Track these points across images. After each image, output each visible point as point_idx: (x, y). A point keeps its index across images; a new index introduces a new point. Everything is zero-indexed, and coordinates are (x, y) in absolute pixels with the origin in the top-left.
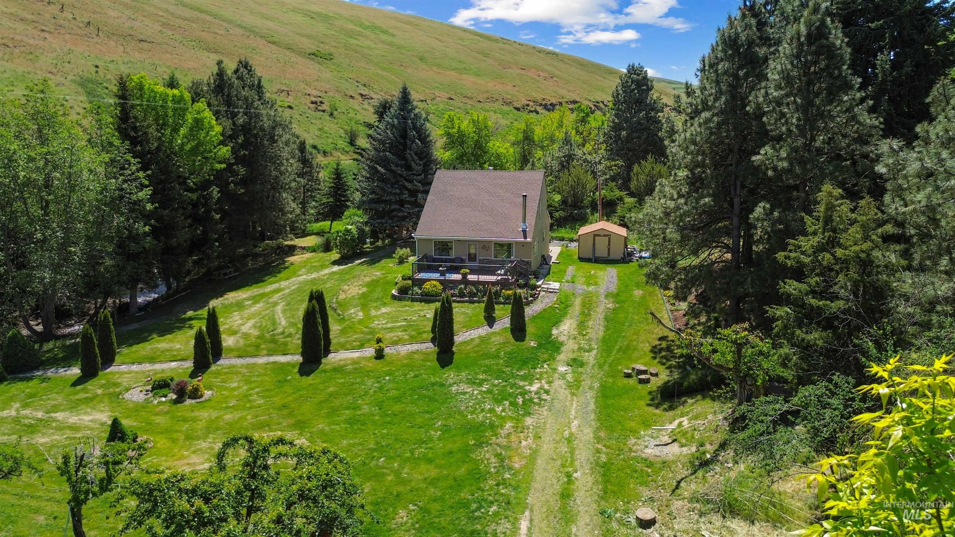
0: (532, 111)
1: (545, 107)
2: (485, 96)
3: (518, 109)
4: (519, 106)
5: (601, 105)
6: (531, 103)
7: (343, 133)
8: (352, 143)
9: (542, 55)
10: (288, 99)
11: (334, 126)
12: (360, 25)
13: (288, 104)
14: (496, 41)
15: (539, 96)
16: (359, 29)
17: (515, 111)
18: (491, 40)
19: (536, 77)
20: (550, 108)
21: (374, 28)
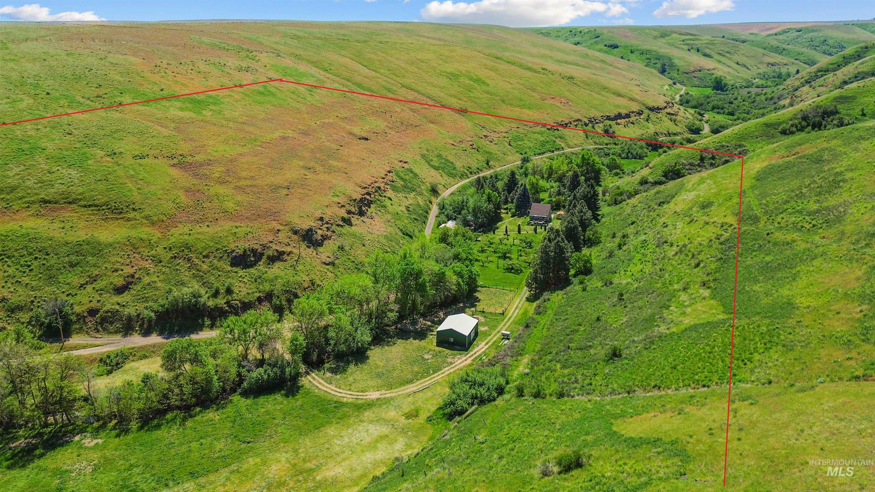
0: (555, 130)
1: (562, 126)
3: (548, 129)
4: (549, 127)
5: (593, 120)
6: (555, 125)
7: (484, 159)
8: (488, 164)
9: (564, 81)
10: (463, 145)
11: (480, 156)
12: (471, 79)
13: (465, 149)
14: (539, 72)
15: (559, 120)
16: (472, 83)
17: (548, 131)
18: (536, 72)
19: (559, 104)
20: (565, 126)
21: (478, 81)
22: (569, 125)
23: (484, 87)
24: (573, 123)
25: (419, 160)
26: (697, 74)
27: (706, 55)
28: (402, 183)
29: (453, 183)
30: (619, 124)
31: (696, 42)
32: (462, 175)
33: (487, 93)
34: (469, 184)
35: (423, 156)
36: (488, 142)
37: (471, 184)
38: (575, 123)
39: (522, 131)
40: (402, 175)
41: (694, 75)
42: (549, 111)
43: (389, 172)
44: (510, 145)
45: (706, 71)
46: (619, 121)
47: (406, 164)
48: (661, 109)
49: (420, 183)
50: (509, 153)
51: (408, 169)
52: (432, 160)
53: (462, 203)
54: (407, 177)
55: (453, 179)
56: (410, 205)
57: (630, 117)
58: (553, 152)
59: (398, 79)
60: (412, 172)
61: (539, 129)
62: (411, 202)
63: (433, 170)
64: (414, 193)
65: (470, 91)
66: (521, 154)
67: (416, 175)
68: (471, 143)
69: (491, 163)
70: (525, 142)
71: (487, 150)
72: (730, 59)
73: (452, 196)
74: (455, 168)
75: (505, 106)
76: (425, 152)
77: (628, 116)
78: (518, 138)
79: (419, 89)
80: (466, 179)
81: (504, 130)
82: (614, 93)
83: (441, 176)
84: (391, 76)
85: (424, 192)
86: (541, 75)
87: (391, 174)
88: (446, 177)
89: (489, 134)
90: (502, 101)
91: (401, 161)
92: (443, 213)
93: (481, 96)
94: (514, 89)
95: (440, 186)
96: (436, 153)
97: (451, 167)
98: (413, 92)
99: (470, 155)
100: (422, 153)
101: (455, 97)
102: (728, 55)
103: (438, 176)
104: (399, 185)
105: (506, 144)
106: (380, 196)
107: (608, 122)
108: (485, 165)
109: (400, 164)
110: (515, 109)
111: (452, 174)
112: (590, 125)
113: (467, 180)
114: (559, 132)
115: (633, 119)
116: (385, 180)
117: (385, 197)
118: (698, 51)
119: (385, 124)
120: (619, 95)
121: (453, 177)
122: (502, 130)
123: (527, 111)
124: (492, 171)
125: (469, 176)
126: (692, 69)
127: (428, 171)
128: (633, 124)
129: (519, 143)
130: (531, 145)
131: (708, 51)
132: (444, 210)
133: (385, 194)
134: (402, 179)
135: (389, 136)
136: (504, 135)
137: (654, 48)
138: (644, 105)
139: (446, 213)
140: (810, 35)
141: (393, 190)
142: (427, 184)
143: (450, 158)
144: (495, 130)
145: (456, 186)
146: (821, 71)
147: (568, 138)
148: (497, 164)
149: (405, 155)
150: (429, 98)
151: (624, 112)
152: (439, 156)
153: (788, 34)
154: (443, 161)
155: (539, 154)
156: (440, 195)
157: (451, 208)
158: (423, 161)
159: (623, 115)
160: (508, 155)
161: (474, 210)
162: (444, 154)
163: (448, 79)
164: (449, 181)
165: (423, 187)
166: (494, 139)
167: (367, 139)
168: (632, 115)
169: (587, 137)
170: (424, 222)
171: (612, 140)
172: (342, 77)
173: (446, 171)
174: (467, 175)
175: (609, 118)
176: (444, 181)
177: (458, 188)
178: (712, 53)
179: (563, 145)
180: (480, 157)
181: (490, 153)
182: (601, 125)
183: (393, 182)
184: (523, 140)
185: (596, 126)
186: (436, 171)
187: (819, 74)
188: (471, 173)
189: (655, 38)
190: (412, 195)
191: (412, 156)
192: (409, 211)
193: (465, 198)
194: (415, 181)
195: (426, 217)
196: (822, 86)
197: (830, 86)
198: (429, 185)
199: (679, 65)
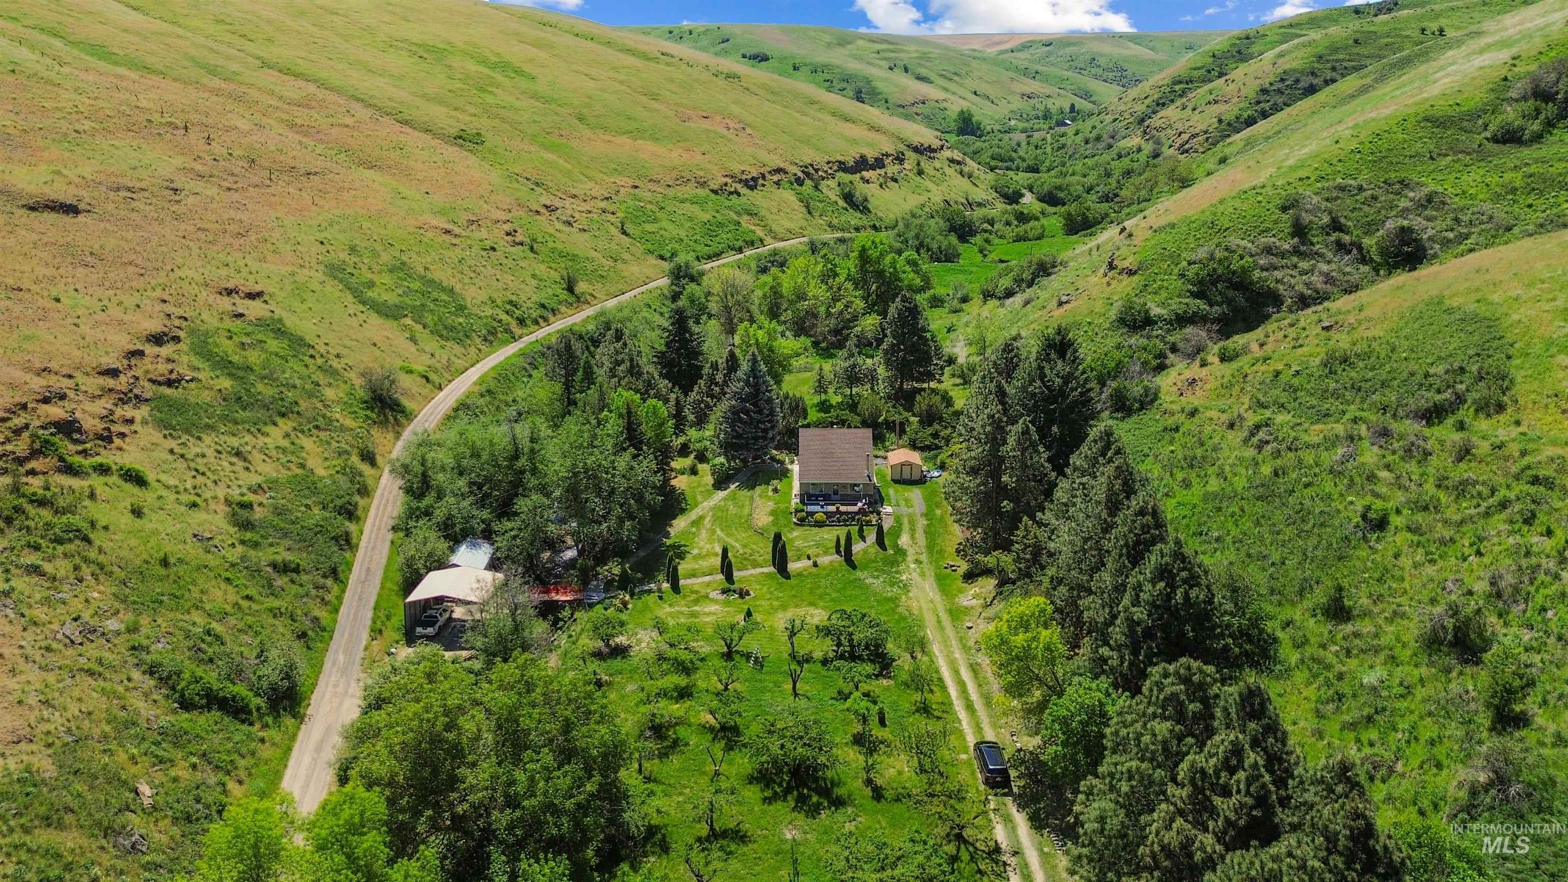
0: (731, 193)
1: (746, 183)
2: (674, 174)
3: (715, 192)
4: (716, 187)
5: (811, 171)
6: (729, 180)
7: (556, 276)
8: (570, 289)
9: (721, 82)
10: (483, 234)
11: (543, 267)
12: (484, 62)
13: (488, 244)
14: (655, 60)
15: (736, 168)
16: (486, 71)
17: (713, 196)
18: (649, 59)
19: (725, 132)
20: (752, 184)
21: (504, 66)
22: (761, 181)
23: (524, 84)
24: (768, 176)
25: (315, 286)
26: (919, 108)
27: (920, 78)
28: (226, 383)
29: (459, 363)
30: (868, 182)
31: (901, 55)
32: (493, 332)
33: (535, 96)
34: (521, 362)
35: (335, 271)
36: (559, 226)
37: (531, 360)
38: (776, 178)
39: (647, 195)
40: (227, 347)
41: (914, 109)
42: (706, 147)
43: (158, 339)
44: (624, 233)
45: (933, 104)
46: (865, 174)
47: (257, 304)
48: (934, 151)
49: (319, 377)
50: (626, 256)
51: (260, 323)
52: (371, 285)
53: (516, 456)
54: (254, 357)
55: (458, 349)
56: (258, 489)
57: (883, 166)
58: (740, 250)
59: (249, 47)
60: (280, 331)
61: (689, 190)
62: (266, 469)
63: (374, 319)
64: (286, 425)
65: (482, 90)
66: (662, 258)
67: (298, 344)
68: (507, 227)
69: (582, 287)
70: (664, 224)
71: (560, 246)
72: (961, 85)
73: (463, 422)
74: (461, 308)
75: (587, 132)
76: (344, 256)
77: (879, 163)
78: (641, 215)
79: (323, 74)
80: (505, 343)
81: (598, 191)
82: (833, 114)
83: (413, 340)
84: (227, 37)
85: (337, 413)
86: (661, 66)
87: (167, 350)
88: (431, 343)
89: (557, 203)
90: (580, 119)
91: (230, 292)
92: (428, 513)
93: (518, 104)
94: (604, 90)
95: (405, 381)
96: (385, 257)
97: (446, 304)
98: (302, 84)
99: (509, 263)
100: (332, 258)
101: (441, 102)
102: (956, 78)
103: (401, 341)
104: (206, 396)
105: (615, 232)
106: (70, 470)
107: (845, 177)
108: (564, 295)
109: (225, 303)
110: (619, 140)
111: (452, 329)
112: (808, 182)
113: (511, 349)
114: (743, 200)
115: (892, 169)
116: (122, 382)
117: (103, 470)
118: (906, 70)
119: (178, 161)
120: (847, 120)
121: (460, 342)
122: (594, 193)
123: (650, 146)
124: (590, 311)
125: (517, 331)
126: (911, 100)
127: (354, 322)
128: (896, 181)
129: (649, 227)
130: (683, 234)
131: (923, 72)
132: (428, 500)
133: (106, 457)
134: (224, 365)
135: (191, 200)
136: (603, 204)
137: (836, 62)
138: (902, 140)
139: (439, 514)
140: (1068, 50)
141: (163, 425)
142: (352, 375)
143: (439, 274)
144: (574, 192)
145: (474, 374)
146: (1180, 82)
147: (768, 215)
148: (598, 289)
149: (253, 266)
150: (358, 100)
151: (871, 154)
152: (400, 268)
153: (1031, 50)
154: (416, 285)
155: (709, 258)
156: (409, 416)
157: (462, 483)
158: (333, 289)
159: (871, 161)
160: (625, 262)
161: (573, 491)
162: (417, 263)
163: (416, 58)
164: (443, 356)
165: (330, 394)
166: (577, 215)
167: (71, 210)
168: (887, 161)
169: (810, 213)
170: (334, 573)
171: (865, 221)
172: (31, 22)
173: (429, 319)
174: (507, 331)
175: (843, 167)
176: (426, 360)
177: (481, 381)
178: (933, 76)
179: (760, 233)
180: (541, 269)
181: (574, 258)
182: (832, 183)
183: (169, 383)
184: (656, 220)
185: (823, 184)
186: (390, 324)
187: (1177, 88)
188: (521, 322)
189: (829, 45)
190: (276, 435)
191: (285, 270)
192: (246, 525)
193: (522, 431)
194: (291, 372)
195: (346, 542)
196: (1216, 102)
197: (1236, 100)
198: (358, 382)
199: (886, 90)
